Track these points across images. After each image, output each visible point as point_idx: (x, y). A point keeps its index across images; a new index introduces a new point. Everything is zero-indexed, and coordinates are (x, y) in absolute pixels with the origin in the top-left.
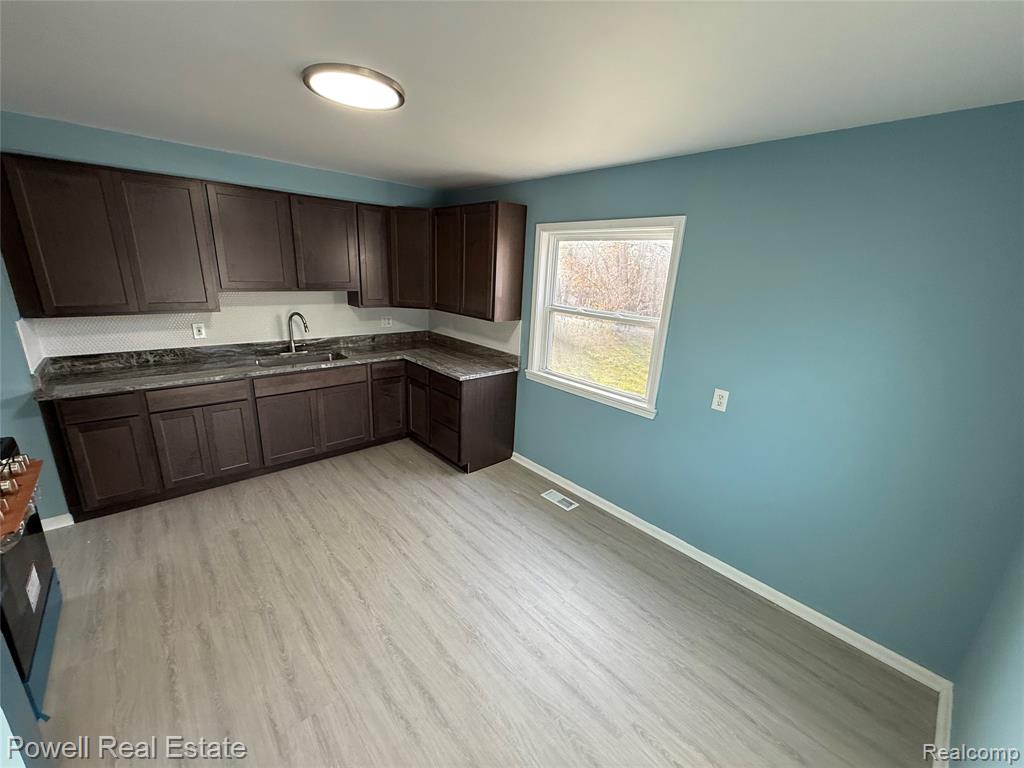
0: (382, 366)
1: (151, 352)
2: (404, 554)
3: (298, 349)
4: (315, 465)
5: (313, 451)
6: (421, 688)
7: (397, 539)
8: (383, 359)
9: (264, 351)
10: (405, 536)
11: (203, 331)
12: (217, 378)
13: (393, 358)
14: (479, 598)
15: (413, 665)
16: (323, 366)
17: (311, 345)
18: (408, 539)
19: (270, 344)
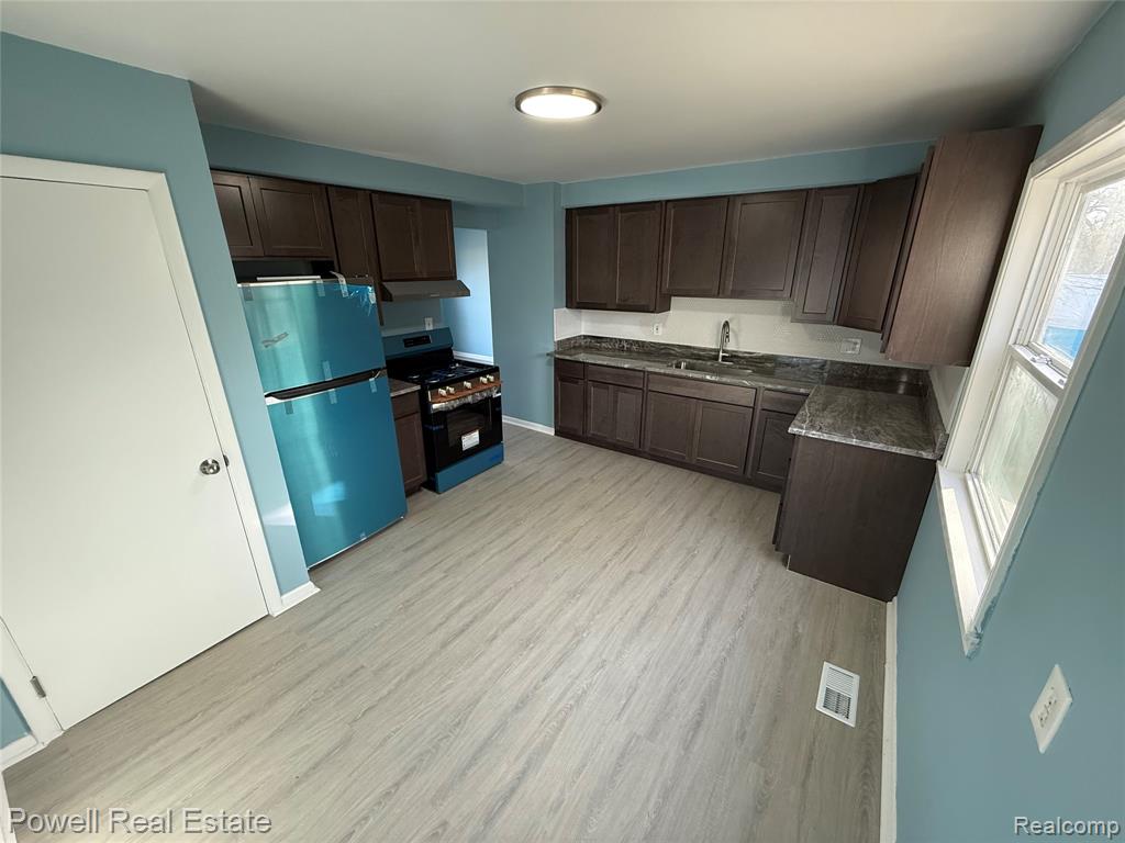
0: (773, 394)
1: (627, 341)
2: (606, 565)
3: (724, 358)
4: (685, 472)
5: (684, 458)
6: (472, 622)
7: (625, 552)
8: (779, 387)
9: (699, 355)
10: (631, 557)
11: (660, 329)
12: (626, 366)
13: (795, 389)
14: (574, 636)
15: (491, 610)
16: (708, 377)
17: (744, 358)
18: (628, 560)
19: (704, 350)
